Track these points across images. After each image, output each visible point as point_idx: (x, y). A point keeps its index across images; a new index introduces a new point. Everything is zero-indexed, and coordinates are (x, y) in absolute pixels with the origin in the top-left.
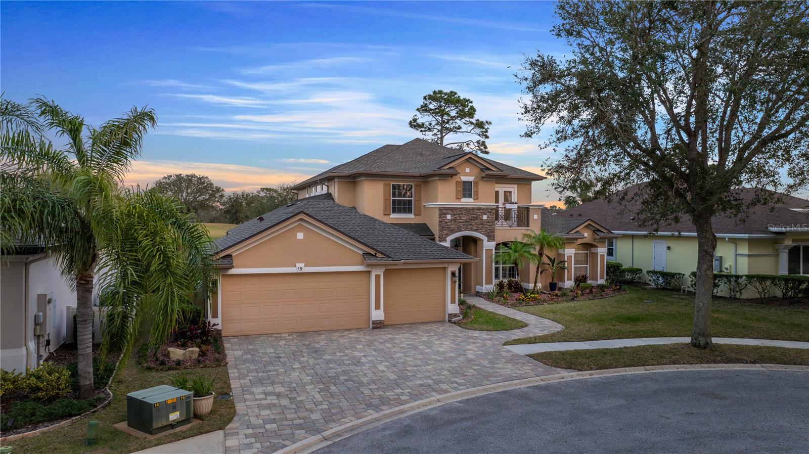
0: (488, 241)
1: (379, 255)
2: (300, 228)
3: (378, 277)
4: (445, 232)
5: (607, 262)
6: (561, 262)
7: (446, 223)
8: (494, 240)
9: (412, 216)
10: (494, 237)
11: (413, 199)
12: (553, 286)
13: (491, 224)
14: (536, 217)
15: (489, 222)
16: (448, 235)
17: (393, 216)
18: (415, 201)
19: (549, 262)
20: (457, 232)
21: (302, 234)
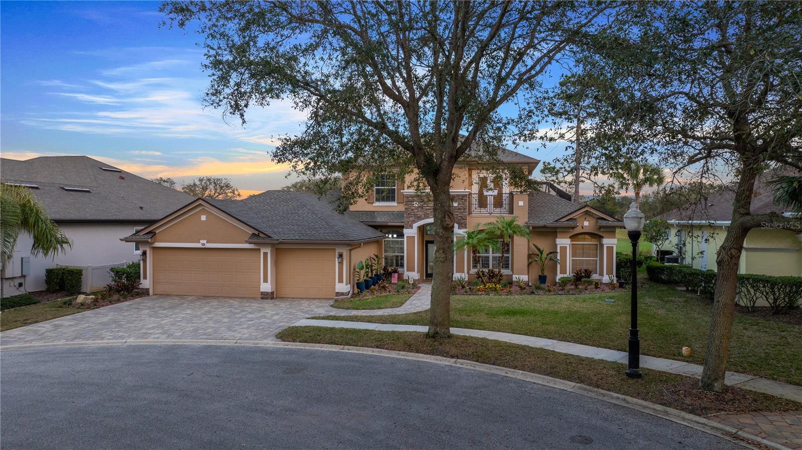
0: (459, 228)
1: (261, 235)
2: (204, 212)
3: (265, 254)
4: (411, 219)
5: (617, 253)
6: (554, 252)
7: (412, 210)
8: (465, 227)
9: (395, 204)
10: (466, 225)
11: (396, 187)
12: (542, 279)
13: (462, 211)
14: (521, 203)
15: (460, 209)
16: (414, 222)
17: (377, 204)
18: (398, 189)
19: (538, 252)
20: (424, 219)
21: (205, 216)
